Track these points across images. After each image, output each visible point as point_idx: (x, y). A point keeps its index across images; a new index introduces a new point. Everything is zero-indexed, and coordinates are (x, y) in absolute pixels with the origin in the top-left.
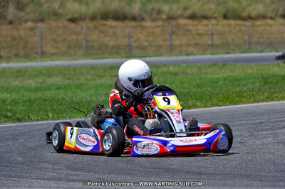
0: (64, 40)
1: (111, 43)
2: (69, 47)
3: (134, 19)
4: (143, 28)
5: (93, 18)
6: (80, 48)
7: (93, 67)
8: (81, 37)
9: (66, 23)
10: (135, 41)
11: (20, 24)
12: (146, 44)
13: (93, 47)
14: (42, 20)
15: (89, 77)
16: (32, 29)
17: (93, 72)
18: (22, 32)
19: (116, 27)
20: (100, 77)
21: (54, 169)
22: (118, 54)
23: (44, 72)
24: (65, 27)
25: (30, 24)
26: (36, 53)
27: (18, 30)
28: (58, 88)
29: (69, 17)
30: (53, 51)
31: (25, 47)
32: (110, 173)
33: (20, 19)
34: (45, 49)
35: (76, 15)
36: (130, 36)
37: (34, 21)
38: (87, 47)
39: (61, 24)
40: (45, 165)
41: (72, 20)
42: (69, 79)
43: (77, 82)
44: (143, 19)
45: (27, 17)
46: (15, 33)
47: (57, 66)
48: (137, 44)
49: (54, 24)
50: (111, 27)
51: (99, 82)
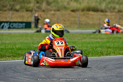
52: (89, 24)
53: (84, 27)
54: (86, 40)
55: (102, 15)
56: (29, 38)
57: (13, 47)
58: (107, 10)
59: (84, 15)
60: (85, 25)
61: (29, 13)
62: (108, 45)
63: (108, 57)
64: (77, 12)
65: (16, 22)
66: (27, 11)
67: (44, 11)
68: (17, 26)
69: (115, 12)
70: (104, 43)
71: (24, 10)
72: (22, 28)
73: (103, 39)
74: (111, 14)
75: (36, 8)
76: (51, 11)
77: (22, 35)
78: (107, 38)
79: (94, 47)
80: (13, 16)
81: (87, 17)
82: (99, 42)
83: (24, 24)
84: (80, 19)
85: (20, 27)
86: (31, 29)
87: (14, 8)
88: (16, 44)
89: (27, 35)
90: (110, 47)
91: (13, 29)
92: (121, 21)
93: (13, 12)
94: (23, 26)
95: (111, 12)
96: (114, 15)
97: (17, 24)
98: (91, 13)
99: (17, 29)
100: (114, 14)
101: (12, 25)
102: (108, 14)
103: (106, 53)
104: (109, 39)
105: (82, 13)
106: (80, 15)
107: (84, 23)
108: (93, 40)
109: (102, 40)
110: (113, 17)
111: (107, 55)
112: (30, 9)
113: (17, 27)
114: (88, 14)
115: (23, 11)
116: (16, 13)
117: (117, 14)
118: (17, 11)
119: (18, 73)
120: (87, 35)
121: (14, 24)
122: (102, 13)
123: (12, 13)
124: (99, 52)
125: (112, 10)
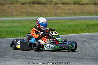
0: (19, 11)
1: (35, 12)
2: (21, 13)
3: (43, 4)
4: (46, 7)
5: (30, 3)
6: (25, 13)
7: (29, 20)
8: (25, 10)
9: (20, 5)
10: (44, 11)
11: (5, 5)
12: (47, 12)
13: (29, 13)
14: (12, 4)
15: (27, 23)
16: (9, 7)
17: (29, 22)
18: (5, 8)
19: (37, 7)
20: (31, 23)
21: (14, 54)
22: (38, 16)
23: (12, 21)
24: (20, 6)
25: (8, 5)
26: (10, 15)
27: (4, 7)
28: (16, 27)
29: (21, 3)
30: (15, 14)
31: (6, 13)
32: (32, 56)
34: (13, 14)
35: (24, 2)
37: (9, 4)
38: (27, 13)
39: (18, 5)
40: (11, 53)
41: (22, 4)
42: (20, 24)
43: (23, 25)
44: (46, 4)
45: (7, 3)
46: (3, 8)
47: (16, 20)
48: (44, 12)
49: (16, 5)
50: (36, 6)
51: (31, 25)
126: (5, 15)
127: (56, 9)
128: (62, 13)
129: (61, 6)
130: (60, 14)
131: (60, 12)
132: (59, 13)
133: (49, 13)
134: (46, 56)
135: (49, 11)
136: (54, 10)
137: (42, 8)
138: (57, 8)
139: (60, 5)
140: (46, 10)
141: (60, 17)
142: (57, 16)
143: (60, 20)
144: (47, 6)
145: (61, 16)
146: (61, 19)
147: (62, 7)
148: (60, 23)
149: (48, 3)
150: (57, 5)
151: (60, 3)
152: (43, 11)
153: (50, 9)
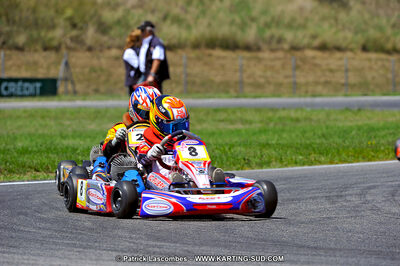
1: (218, 79)
3: (248, 48)
4: (259, 60)
5: (196, 46)
6: (178, 83)
10: (249, 77)
11: (101, 51)
12: (262, 80)
13: (194, 83)
18: (104, 62)
19: (224, 58)
21: (131, 238)
22: (227, 92)
25: (114, 52)
27: (99, 58)
31: (107, 81)
33: (101, 45)
35: (174, 41)
36: (242, 70)
38: (187, 83)
40: (120, 232)
44: (259, 49)
45: (110, 43)
46: (95, 62)
48: (251, 81)
50: (219, 58)
52: (212, 82)
53: (198, 92)
54: (205, 125)
55: (249, 59)
56: (52, 123)
57: (8, 147)
58: (261, 44)
59: (199, 59)
60: (203, 84)
61: (52, 55)
62: (263, 138)
63: (264, 170)
64: (180, 52)
65: (16, 80)
66: (46, 49)
67: (90, 49)
68: (19, 89)
69: (282, 49)
70: (254, 134)
71: (39, 47)
72: (33, 95)
73: (251, 123)
74: (272, 55)
75: (68, 42)
76: (109, 48)
77: (31, 115)
78: (261, 122)
79: (227, 144)
80: (10, 63)
81: (206, 64)
82: (238, 132)
83: (38, 85)
84: (189, 71)
85: (26, 92)
86: (56, 98)
87: (11, 42)
88: (15, 139)
89: (45, 114)
90: (268, 144)
91: (8, 99)
92: (298, 73)
93: (8, 52)
94: (35, 88)
95: (273, 50)
96: (279, 59)
97: (20, 84)
98: (218, 52)
99: (18, 99)
100: (280, 54)
101: (6, 88)
102: (265, 55)
103: (257, 160)
104: (268, 124)
105: (193, 54)
106: (189, 59)
107: (198, 80)
108: (222, 126)
109: (247, 126)
110: (278, 64)
111: (260, 165)
112: (55, 43)
113: (19, 93)
114: (210, 55)
115: (36, 51)
116: (15, 54)
117: (289, 56)
118: (20, 49)
119: (22, 217)
120: (208, 113)
121: (12, 84)
122: (247, 54)
123: (5, 55)
124: (239, 157)
125: (274, 45)
126: (102, 89)
127: (296, 68)
128: (317, 83)
129: (314, 58)
130: (310, 88)
131: (311, 78)
132: (307, 84)
133: (269, 83)
134: (254, 244)
135: (269, 73)
136: (289, 72)
137: (245, 62)
138: (299, 63)
139: (310, 53)
140: (258, 72)
141: (309, 100)
142: (300, 96)
143: (309, 109)
144: (261, 55)
145: (314, 96)
146: (313, 106)
147: (318, 61)
148: (311, 120)
149: (264, 47)
150: (298, 54)
151: (309, 47)
152: (245, 76)
153: (272, 68)
